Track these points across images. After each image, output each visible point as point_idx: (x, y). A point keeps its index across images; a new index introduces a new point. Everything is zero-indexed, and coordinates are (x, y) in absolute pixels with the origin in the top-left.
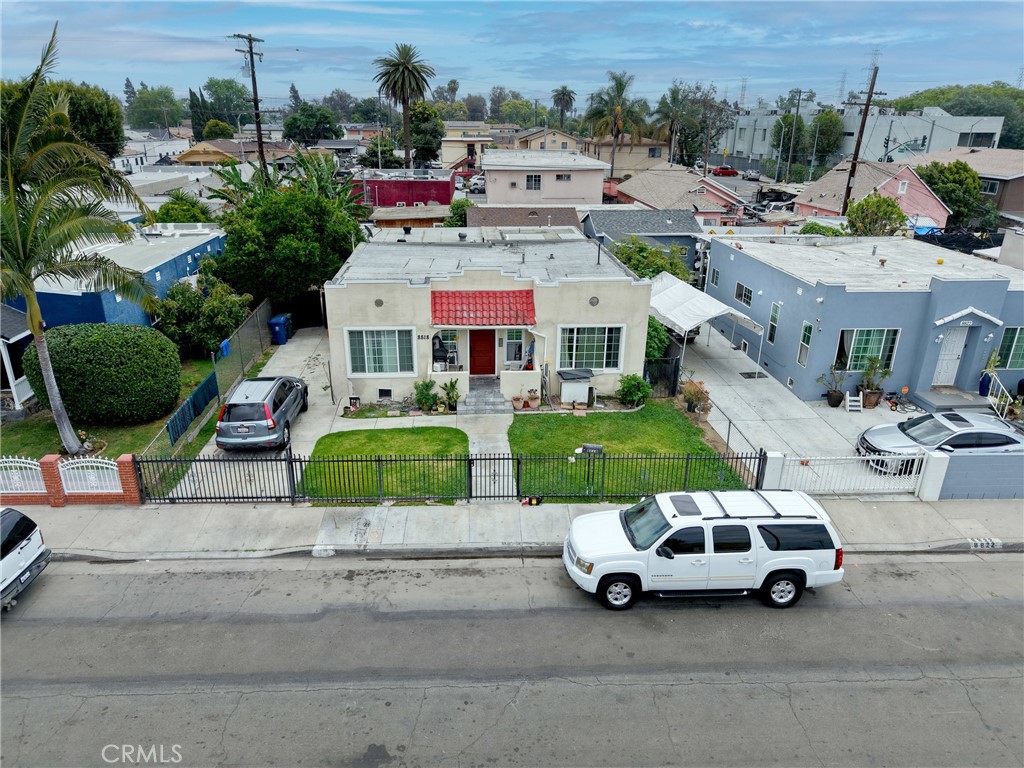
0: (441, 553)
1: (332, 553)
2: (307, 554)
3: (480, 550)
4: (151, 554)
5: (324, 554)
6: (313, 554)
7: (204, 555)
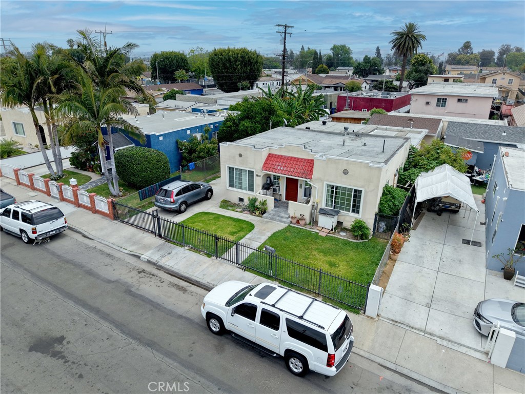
0: (182, 276)
1: (146, 260)
2: (139, 257)
3: (197, 281)
4: (99, 239)
5: (144, 260)
6: (141, 258)
7: (111, 245)
